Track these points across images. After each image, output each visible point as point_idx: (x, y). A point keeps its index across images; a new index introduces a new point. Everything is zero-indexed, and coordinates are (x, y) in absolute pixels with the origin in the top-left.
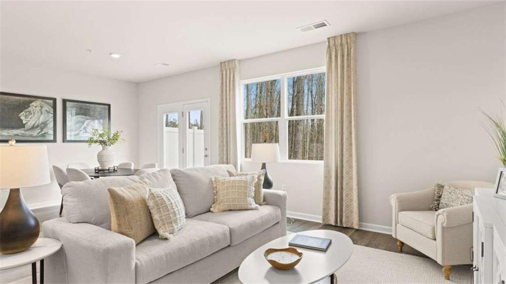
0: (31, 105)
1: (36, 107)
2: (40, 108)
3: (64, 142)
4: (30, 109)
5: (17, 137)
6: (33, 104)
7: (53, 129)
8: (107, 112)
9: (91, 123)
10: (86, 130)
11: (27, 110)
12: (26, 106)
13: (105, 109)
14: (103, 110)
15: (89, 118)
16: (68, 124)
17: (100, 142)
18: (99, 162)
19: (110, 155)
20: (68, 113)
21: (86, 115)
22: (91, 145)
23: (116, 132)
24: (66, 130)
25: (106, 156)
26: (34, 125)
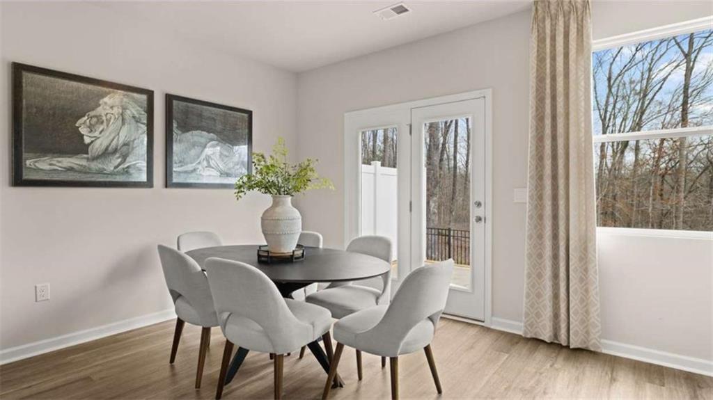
3: (166, 185)
10: (208, 163)
12: (92, 104)
13: (241, 121)
14: (238, 123)
15: (215, 136)
16: (176, 148)
17: (267, 187)
18: (265, 235)
19: (294, 219)
20: (175, 125)
21: (209, 132)
22: (243, 193)
23: (306, 163)
24: (171, 161)
25: (287, 221)
26: (107, 149)
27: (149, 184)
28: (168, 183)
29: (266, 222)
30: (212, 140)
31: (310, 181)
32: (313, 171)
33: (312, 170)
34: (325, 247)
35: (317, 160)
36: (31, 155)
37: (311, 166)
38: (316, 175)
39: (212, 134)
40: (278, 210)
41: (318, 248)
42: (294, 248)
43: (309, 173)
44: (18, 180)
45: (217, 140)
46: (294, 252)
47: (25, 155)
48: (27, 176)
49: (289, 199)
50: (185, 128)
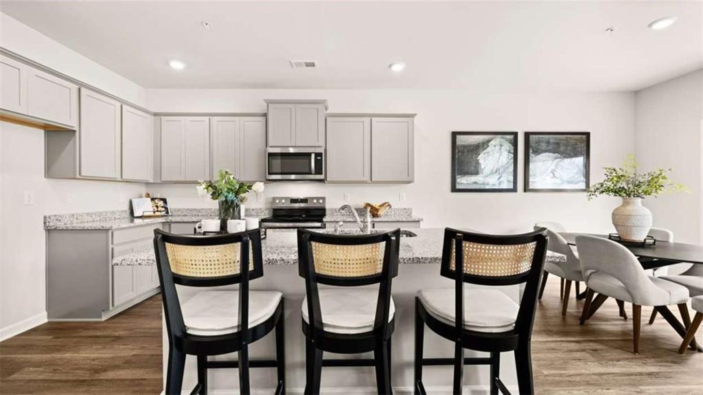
0: (490, 144)
1: (495, 146)
2: (499, 147)
3: (525, 191)
4: (488, 149)
5: (475, 185)
6: (492, 142)
7: (512, 173)
8: (584, 145)
9: (561, 163)
10: (554, 174)
11: (485, 151)
12: (485, 146)
13: (581, 141)
14: (578, 143)
15: (559, 156)
16: (532, 166)
17: (617, 192)
18: (615, 225)
19: (643, 216)
20: (531, 151)
21: (554, 153)
22: (595, 196)
23: (658, 173)
24: (528, 175)
25: (638, 217)
26: (492, 170)
27: (514, 190)
28: (526, 189)
29: (617, 217)
30: (556, 158)
31: (662, 186)
32: (666, 178)
33: (664, 178)
34: (677, 242)
35: (670, 170)
36: (459, 176)
37: (663, 175)
38: (669, 181)
39: (556, 154)
40: (629, 208)
41: (667, 242)
42: (645, 237)
43: (661, 180)
44: (454, 189)
45: (560, 158)
46: (645, 240)
47: (457, 177)
48: (458, 187)
49: (639, 200)
50: (537, 152)
